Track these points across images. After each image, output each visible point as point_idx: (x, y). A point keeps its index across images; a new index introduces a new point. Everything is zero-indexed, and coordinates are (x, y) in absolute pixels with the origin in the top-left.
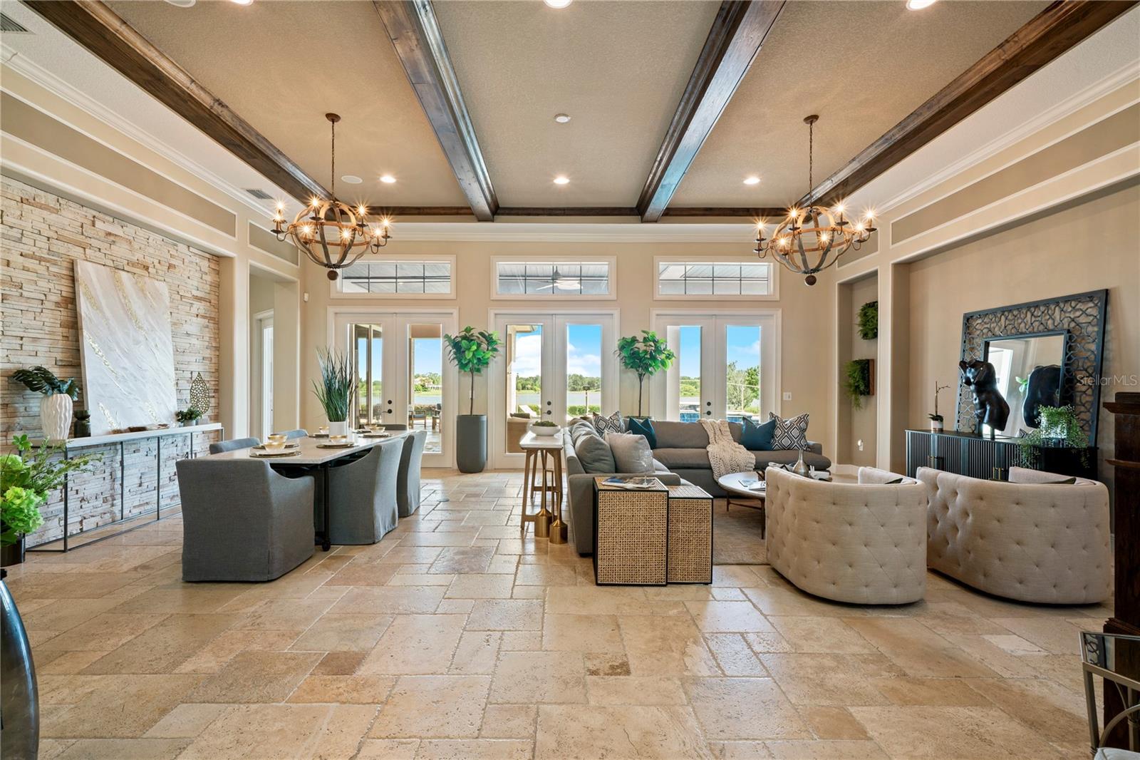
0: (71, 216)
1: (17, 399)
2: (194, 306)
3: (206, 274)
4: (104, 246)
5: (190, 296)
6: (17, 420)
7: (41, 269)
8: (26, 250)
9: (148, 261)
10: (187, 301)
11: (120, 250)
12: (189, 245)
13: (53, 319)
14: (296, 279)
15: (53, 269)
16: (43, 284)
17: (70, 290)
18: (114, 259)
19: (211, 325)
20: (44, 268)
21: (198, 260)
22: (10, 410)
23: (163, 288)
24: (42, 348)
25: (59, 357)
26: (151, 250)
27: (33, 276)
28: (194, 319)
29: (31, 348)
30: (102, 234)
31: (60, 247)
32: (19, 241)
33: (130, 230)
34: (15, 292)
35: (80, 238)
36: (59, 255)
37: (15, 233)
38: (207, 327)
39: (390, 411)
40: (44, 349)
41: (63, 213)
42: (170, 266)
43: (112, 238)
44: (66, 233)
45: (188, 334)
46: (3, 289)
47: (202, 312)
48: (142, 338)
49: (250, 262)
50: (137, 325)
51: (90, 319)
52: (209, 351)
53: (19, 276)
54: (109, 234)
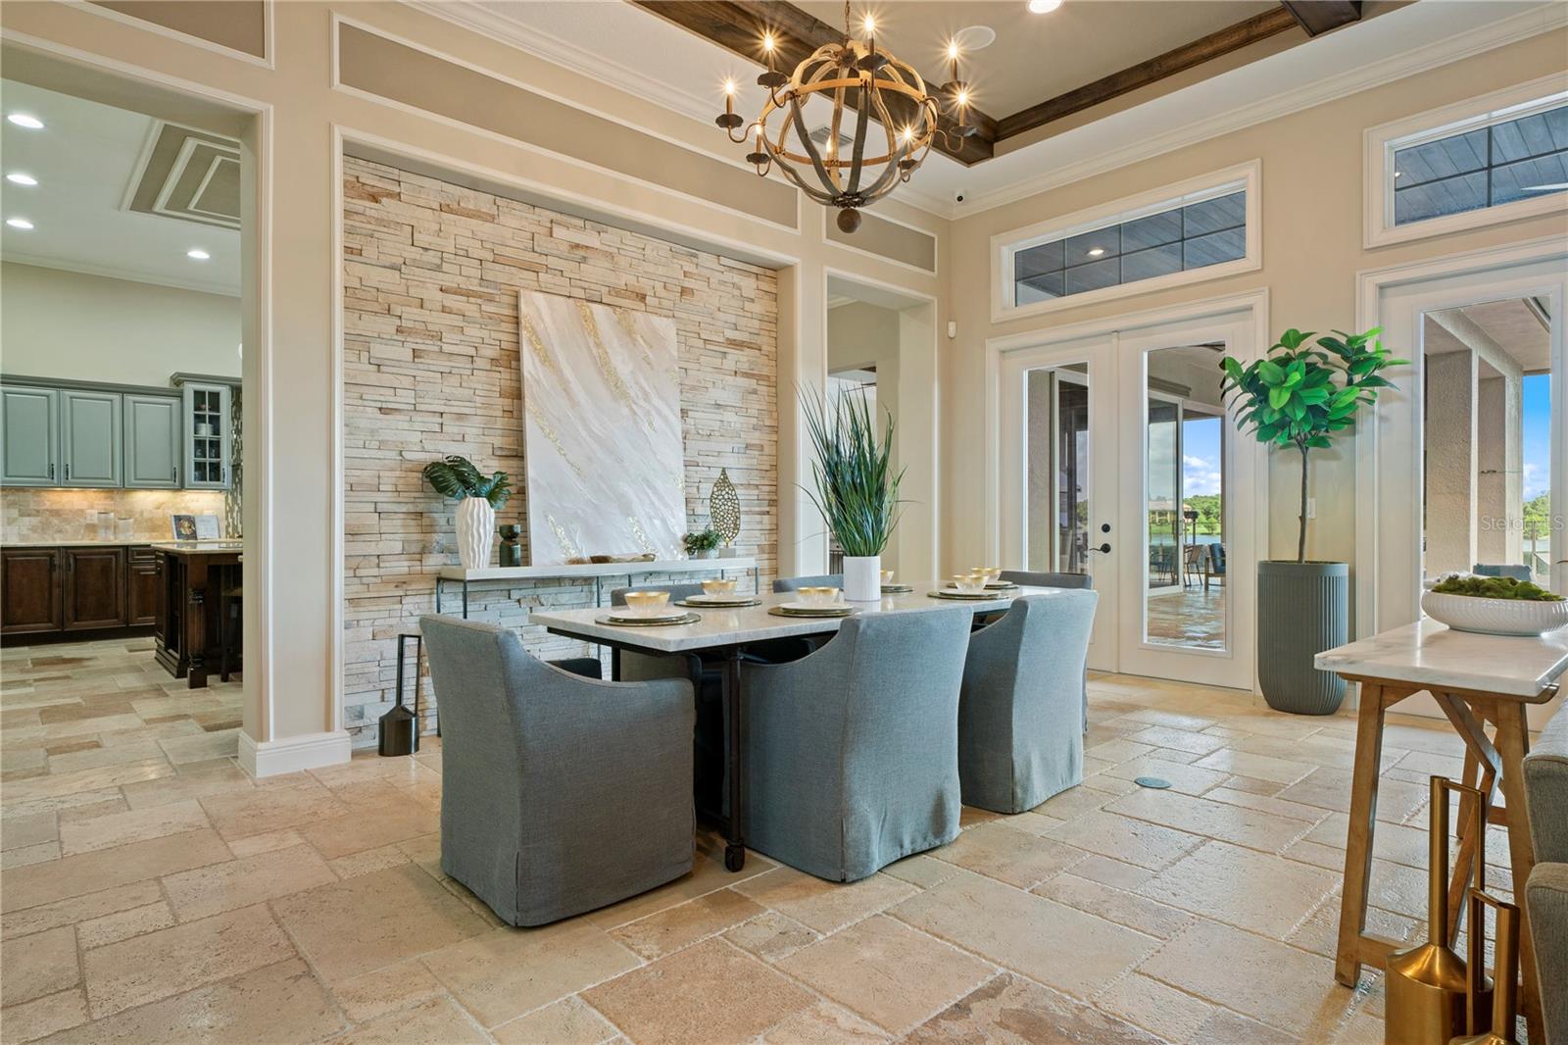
0: (515, 224)
1: (437, 506)
2: (729, 357)
3: (752, 301)
4: (568, 267)
5: (721, 340)
6: (435, 537)
7: (470, 308)
8: (449, 281)
9: (645, 285)
10: (717, 348)
11: (596, 272)
12: (719, 252)
13: (488, 384)
14: (929, 297)
15: (488, 308)
16: (473, 332)
17: (512, 338)
18: (586, 285)
19: (763, 389)
20: (475, 308)
21: (737, 278)
22: (425, 521)
23: (666, 327)
24: (472, 430)
25: (498, 442)
26: (650, 268)
27: (457, 321)
28: (730, 379)
29: (456, 430)
30: (565, 248)
31: (498, 274)
32: (438, 268)
33: (612, 237)
34: (431, 346)
35: (530, 257)
36: (495, 284)
37: (431, 258)
38: (755, 392)
39: (1106, 548)
40: (475, 431)
41: (502, 219)
42: (684, 291)
43: (582, 253)
44: (507, 252)
45: (718, 406)
46: (413, 342)
47: (744, 367)
48: (625, 411)
49: (829, 270)
50: (618, 390)
51: (538, 382)
52: (757, 434)
53: (437, 321)
54: (577, 246)
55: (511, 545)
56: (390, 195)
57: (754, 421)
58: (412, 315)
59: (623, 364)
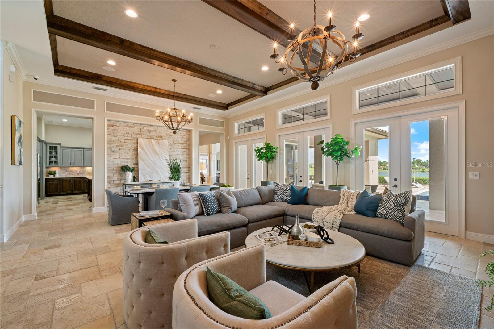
0: (137, 127)
1: (123, 172)
2: (180, 146)
3: (185, 136)
4: (147, 133)
5: (178, 143)
6: (123, 177)
7: (129, 142)
8: (125, 138)
9: (162, 135)
11: (153, 134)
13: (132, 154)
14: (223, 132)
15: (133, 141)
16: (130, 145)
17: (137, 146)
18: (150, 136)
19: (187, 151)
20: (130, 141)
22: (121, 175)
23: (166, 142)
24: (130, 161)
25: (134, 162)
26: (163, 132)
27: (127, 144)
28: (180, 150)
29: (126, 161)
30: (147, 130)
31: (135, 136)
32: (124, 136)
34: (122, 148)
35: (140, 132)
36: (133, 138)
37: (123, 134)
38: (185, 151)
41: (135, 127)
42: (170, 135)
43: (150, 131)
44: (136, 132)
45: (177, 154)
46: (119, 148)
47: (183, 147)
48: (158, 156)
49: (199, 129)
50: (156, 153)
51: (141, 153)
52: (186, 159)
53: (123, 144)
54: (149, 130)
55: (135, 179)
56: (115, 126)
57: (185, 156)
58: (119, 144)
59: (157, 148)
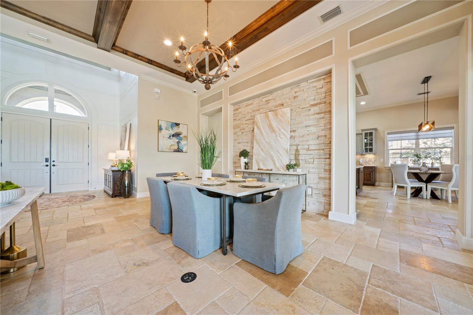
0: (256, 103)
2: (311, 110)
3: (321, 88)
4: (265, 106)
5: (308, 106)
8: (246, 119)
9: (283, 101)
10: (306, 109)
11: (272, 104)
12: (306, 80)
16: (249, 126)
18: (269, 108)
19: (325, 116)
20: (250, 122)
21: (314, 84)
26: (284, 96)
27: (247, 125)
28: (312, 117)
29: (247, 145)
30: (265, 102)
32: (245, 117)
33: (275, 94)
34: (244, 131)
35: (258, 108)
38: (323, 118)
40: (250, 144)
41: (254, 103)
42: (295, 97)
43: (268, 102)
44: (255, 109)
45: (307, 126)
46: (242, 131)
47: (318, 111)
48: (274, 135)
49: (351, 59)
50: (273, 130)
51: (256, 133)
52: (324, 132)
53: (244, 126)
54: (267, 100)
56: (239, 108)
57: (323, 128)
58: (241, 126)
59: (274, 124)
